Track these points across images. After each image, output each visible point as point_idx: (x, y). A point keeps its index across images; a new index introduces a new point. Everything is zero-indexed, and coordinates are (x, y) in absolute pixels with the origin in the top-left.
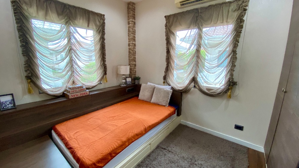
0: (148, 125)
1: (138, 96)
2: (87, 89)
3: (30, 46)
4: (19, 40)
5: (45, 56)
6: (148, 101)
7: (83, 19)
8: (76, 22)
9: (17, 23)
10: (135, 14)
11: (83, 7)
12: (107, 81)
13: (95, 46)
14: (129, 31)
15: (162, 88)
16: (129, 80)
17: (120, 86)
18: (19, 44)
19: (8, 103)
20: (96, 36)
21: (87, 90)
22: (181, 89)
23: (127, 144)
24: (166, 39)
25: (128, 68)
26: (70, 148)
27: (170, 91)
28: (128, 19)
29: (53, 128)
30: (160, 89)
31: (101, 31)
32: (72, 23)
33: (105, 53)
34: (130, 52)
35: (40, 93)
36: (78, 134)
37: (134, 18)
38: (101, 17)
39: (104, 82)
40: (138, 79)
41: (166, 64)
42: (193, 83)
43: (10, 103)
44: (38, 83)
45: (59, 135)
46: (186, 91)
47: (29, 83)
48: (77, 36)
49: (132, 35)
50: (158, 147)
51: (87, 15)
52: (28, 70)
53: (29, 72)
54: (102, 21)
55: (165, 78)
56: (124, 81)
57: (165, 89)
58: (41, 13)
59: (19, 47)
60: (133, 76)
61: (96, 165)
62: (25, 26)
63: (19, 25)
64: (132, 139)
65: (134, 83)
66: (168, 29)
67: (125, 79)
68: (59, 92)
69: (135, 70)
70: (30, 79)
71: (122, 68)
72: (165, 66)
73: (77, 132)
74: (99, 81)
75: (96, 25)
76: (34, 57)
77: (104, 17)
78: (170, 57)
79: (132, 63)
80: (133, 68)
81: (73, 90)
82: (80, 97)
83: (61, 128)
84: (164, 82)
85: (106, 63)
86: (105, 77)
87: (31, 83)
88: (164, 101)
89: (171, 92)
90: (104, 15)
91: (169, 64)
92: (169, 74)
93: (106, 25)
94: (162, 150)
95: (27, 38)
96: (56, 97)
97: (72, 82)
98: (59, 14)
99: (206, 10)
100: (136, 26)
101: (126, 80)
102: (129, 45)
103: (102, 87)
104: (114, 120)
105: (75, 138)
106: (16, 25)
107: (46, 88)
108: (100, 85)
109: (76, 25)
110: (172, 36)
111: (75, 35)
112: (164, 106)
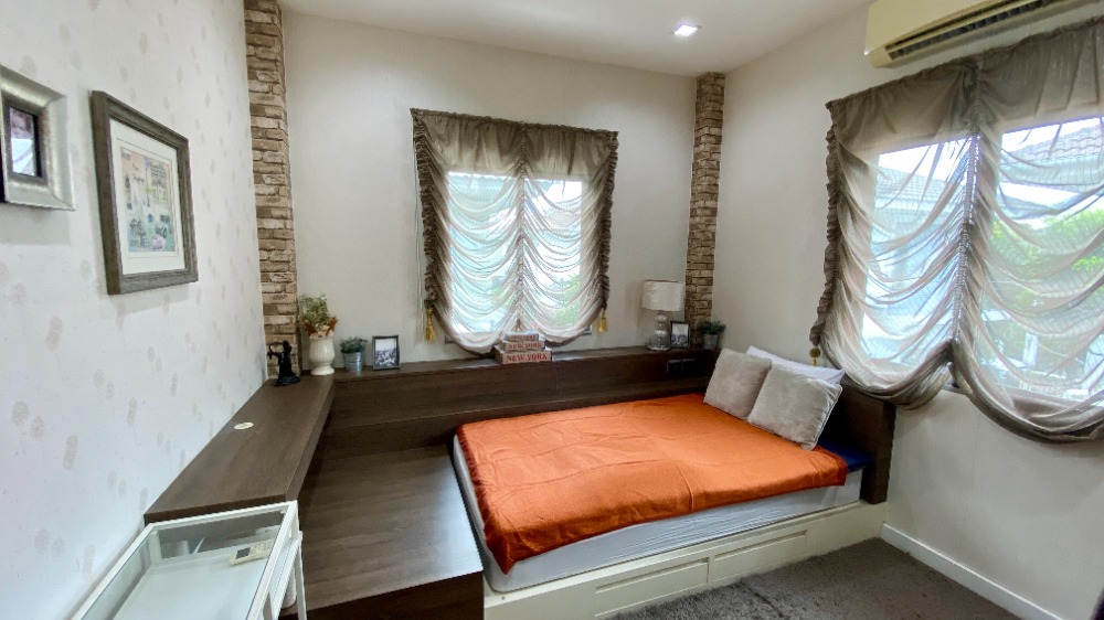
0: (701, 490)
1: (702, 391)
2: (548, 343)
3: (440, 233)
4: (421, 219)
5: (464, 254)
6: (738, 413)
7: (557, 157)
8: (540, 165)
9: (422, 184)
10: (723, 110)
11: (560, 123)
12: (605, 328)
13: (583, 223)
14: (696, 167)
15: (798, 373)
16: (681, 331)
17: (647, 347)
18: (422, 229)
19: (387, 355)
20: (586, 197)
21: (547, 349)
22: (885, 387)
23: (615, 520)
24: (829, 186)
25: (679, 290)
26: (477, 483)
27: (831, 389)
28: (697, 130)
29: (457, 430)
30: (788, 376)
31: (604, 182)
32: (529, 171)
33: (608, 242)
34: (692, 237)
35: (447, 342)
36: (502, 455)
37: (718, 123)
38: (607, 141)
39: (598, 333)
40: (718, 330)
41: (825, 281)
42: (947, 369)
43: (391, 356)
44: (445, 317)
45: (465, 448)
46: (908, 399)
47: (429, 316)
48: (540, 203)
49: (705, 181)
50: (740, 585)
51: (569, 143)
52: (431, 286)
53: (431, 290)
54: (607, 152)
55: (819, 335)
56: (663, 333)
57: (810, 380)
58: (468, 155)
59: (421, 234)
60: (698, 320)
61: (520, 541)
62: (435, 189)
63: (425, 187)
64: (633, 513)
65: (701, 345)
66: (837, 150)
67: (669, 326)
68: (483, 344)
69: (708, 297)
70: (433, 306)
71: (655, 288)
72: (820, 288)
73: (501, 451)
74: (583, 326)
75: (590, 165)
76: (445, 256)
77: (615, 139)
78: (841, 253)
79: (697, 273)
80: (699, 289)
81: (513, 344)
82: (528, 364)
83: (470, 432)
84: (815, 353)
85: (607, 274)
86: (601, 315)
87: (433, 316)
88: (797, 423)
89: (836, 397)
90: (616, 134)
91: (839, 282)
92: (834, 322)
93: (618, 162)
94: (755, 599)
95: (436, 214)
96: (477, 356)
97: (515, 324)
98: (503, 152)
99: (1011, 56)
100: (723, 147)
101: (670, 330)
102: (693, 214)
103: (590, 343)
104: (599, 445)
105: (492, 463)
106: (419, 189)
107: (458, 331)
108: (587, 337)
109: (540, 172)
110: (857, 173)
111: (534, 200)
112: (799, 444)
